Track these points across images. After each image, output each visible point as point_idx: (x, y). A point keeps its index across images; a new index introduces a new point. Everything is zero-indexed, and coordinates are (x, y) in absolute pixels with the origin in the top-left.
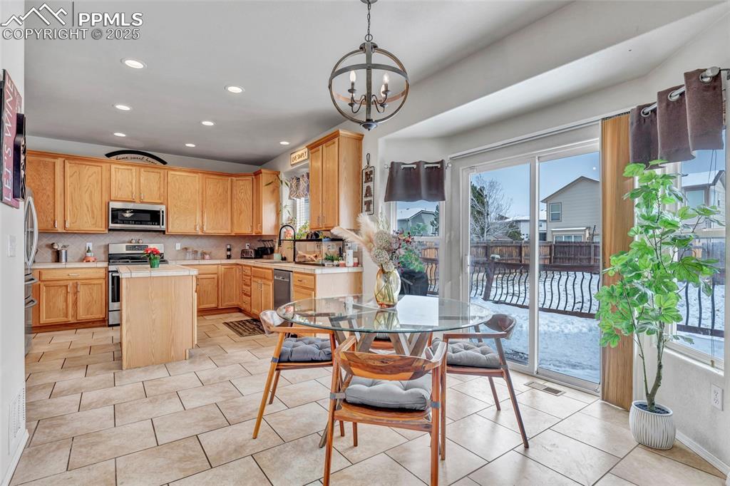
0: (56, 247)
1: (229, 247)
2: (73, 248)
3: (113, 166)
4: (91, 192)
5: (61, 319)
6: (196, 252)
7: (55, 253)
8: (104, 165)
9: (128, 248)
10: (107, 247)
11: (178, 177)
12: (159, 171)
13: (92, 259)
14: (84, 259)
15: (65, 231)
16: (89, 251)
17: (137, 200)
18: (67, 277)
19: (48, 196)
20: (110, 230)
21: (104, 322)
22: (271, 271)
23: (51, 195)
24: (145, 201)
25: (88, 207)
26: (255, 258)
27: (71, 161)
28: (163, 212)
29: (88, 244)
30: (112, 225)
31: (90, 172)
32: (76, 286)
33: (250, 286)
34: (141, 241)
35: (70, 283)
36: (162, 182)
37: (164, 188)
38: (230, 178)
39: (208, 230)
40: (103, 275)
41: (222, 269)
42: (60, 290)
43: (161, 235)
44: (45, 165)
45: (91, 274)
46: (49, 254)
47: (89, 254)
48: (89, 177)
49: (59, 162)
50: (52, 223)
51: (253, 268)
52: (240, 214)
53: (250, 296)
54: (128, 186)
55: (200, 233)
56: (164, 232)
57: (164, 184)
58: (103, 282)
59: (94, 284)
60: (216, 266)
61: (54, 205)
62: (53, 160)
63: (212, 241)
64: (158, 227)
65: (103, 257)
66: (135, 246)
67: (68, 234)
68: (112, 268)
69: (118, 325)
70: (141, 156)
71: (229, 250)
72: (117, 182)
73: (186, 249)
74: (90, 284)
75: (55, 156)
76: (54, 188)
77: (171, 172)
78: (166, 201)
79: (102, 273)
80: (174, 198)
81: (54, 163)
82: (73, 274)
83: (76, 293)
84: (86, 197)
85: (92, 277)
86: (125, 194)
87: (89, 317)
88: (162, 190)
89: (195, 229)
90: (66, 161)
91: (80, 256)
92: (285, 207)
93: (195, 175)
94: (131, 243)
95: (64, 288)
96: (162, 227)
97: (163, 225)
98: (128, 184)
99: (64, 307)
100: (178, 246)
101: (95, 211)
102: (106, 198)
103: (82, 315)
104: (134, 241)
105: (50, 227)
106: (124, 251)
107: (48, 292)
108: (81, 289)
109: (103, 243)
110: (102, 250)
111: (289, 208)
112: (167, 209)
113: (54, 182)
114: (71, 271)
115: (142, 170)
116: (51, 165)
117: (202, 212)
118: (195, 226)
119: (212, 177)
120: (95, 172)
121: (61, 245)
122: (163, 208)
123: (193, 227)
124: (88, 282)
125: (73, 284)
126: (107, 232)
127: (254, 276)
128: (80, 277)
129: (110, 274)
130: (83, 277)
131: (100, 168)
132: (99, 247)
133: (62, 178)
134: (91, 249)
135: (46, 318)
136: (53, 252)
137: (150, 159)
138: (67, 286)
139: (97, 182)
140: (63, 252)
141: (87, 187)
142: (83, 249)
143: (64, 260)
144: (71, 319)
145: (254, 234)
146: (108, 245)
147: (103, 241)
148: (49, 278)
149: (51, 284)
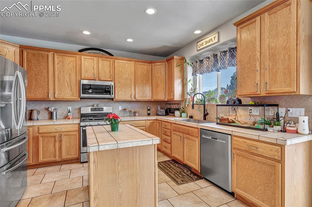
0: (50, 110)
1: (149, 108)
2: (60, 110)
3: (83, 57)
4: (70, 74)
5: (52, 159)
6: (131, 111)
7: (50, 114)
8: (77, 56)
9: (92, 110)
10: (80, 109)
11: (120, 64)
12: (110, 60)
13: (71, 117)
14: (67, 117)
15: (55, 100)
16: (69, 112)
17: (97, 79)
18: (55, 131)
19: (45, 76)
20: (81, 98)
21: (78, 160)
22: (196, 130)
23: (46, 76)
24: (102, 79)
25: (68, 84)
26: (165, 115)
27: (58, 54)
28: (112, 86)
29: (69, 107)
30: (82, 95)
31: (69, 61)
32: (60, 136)
33: (170, 136)
34: (99, 105)
35: (57, 135)
36: (111, 67)
37: (113, 71)
38: (151, 64)
39: (138, 98)
40: (77, 129)
41: (148, 123)
42: (51, 139)
43: (111, 101)
44: (43, 56)
45: (70, 128)
46: (46, 115)
47: (69, 114)
48: (69, 64)
49: (50, 54)
50: (47, 94)
51: (173, 124)
52: (157, 87)
53: (170, 144)
54: (91, 70)
55: (134, 100)
56: (112, 99)
57: (113, 69)
58: (77, 133)
59: (72, 135)
60: (144, 121)
61: (48, 83)
62: (46, 53)
63: (139, 105)
64: (110, 96)
65: (78, 115)
66: (96, 108)
67: (57, 101)
68: (82, 124)
69: (87, 162)
70: (99, 52)
71: (149, 110)
72: (85, 67)
73: (125, 109)
74: (69, 135)
75: (48, 50)
76: (48, 71)
77: (116, 61)
78: (114, 79)
79: (76, 128)
80: (119, 77)
81: (48, 55)
82: (59, 128)
83: (60, 141)
84: (67, 77)
85: (70, 130)
86: (89, 75)
87: (69, 157)
88: (111, 72)
89: (131, 97)
90: (55, 54)
91: (64, 115)
92: (189, 81)
93: (130, 62)
94: (93, 106)
95: (53, 138)
96: (112, 96)
97: (112, 95)
98: (92, 68)
99: (54, 151)
100: (120, 108)
101: (73, 86)
102: (78, 78)
103: (65, 156)
104: (95, 105)
105: (46, 97)
106: (90, 112)
107: (43, 141)
108: (64, 138)
109: (78, 107)
110: (77, 111)
111: (192, 82)
112: (115, 84)
113: (48, 67)
114: (58, 126)
115: (100, 59)
116: (46, 56)
117: (135, 86)
118: (131, 95)
119: (140, 63)
120: (72, 61)
121: (53, 108)
122: (112, 83)
123: (130, 96)
124: (68, 133)
125: (59, 135)
126: (79, 100)
127: (173, 130)
128: (63, 130)
129: (81, 128)
130: (65, 130)
131: (75, 58)
132: (75, 109)
133: (53, 65)
134: (70, 110)
135: (42, 159)
136: (49, 113)
137: (104, 53)
138: (55, 137)
139: (74, 68)
140: (55, 112)
141: (67, 70)
142: (66, 111)
143: (55, 118)
144: (58, 159)
145: (166, 100)
146: (80, 108)
147: (77, 106)
148: (44, 131)
149: (46, 135)
